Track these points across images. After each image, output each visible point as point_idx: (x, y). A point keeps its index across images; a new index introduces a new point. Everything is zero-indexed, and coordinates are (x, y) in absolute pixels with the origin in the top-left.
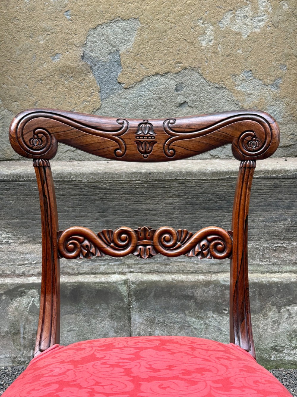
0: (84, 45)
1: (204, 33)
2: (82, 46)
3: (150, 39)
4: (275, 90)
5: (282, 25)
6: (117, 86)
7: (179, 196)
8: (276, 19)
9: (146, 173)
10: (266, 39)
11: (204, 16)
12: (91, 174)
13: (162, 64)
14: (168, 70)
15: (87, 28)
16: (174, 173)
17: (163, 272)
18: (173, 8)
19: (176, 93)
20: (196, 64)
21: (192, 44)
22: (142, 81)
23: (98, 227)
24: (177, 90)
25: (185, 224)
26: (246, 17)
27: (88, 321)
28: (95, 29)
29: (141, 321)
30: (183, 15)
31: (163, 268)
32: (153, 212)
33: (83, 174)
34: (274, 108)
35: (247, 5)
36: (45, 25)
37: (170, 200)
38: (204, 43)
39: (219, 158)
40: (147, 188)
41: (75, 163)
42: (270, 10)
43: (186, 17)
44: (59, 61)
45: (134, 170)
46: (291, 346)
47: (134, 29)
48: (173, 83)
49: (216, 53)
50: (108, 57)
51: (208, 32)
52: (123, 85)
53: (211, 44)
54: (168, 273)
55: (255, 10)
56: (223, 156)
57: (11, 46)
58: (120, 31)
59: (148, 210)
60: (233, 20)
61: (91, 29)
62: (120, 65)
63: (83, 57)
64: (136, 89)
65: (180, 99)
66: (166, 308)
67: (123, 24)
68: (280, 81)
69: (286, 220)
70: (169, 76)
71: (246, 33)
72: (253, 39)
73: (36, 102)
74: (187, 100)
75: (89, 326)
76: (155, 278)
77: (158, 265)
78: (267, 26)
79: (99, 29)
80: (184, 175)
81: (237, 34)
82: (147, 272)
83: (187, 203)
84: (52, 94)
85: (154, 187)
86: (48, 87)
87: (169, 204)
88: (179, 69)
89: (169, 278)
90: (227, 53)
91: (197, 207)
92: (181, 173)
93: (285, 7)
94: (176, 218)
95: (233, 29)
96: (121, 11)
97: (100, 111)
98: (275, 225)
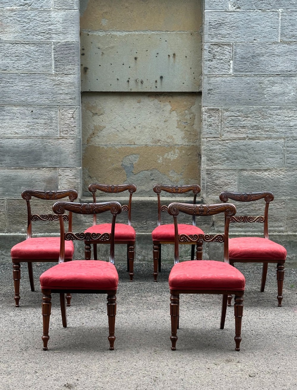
0: (122, 161)
1: (159, 159)
2: (122, 162)
3: (143, 160)
4: (181, 176)
5: (183, 157)
6: (132, 174)
7: (151, 208)
8: (181, 155)
9: (141, 201)
10: (178, 161)
11: (159, 154)
12: (124, 201)
13: (146, 167)
14: (148, 169)
15: (123, 156)
16: (149, 201)
17: (146, 232)
18: (150, 151)
19: (151, 176)
20: (157, 168)
21: (156, 162)
22: (140, 172)
23: (125, 217)
24: (151, 175)
25: (153, 217)
26: (172, 154)
27: (122, 247)
28: (126, 157)
29: (139, 247)
30: (153, 153)
31: (146, 231)
32: (143, 213)
33: (122, 201)
34: (181, 181)
35: (172, 151)
36: (110, 155)
37: (148, 209)
38: (159, 161)
39: (164, 196)
40: (141, 206)
41: (118, 197)
42: (179, 152)
43: (154, 154)
44: (115, 166)
45: (137, 200)
46: (185, 255)
47: (138, 157)
48: (150, 173)
49: (163, 164)
50: (130, 165)
51: (160, 158)
52: (134, 173)
53: (161, 162)
54: (147, 232)
55: (175, 152)
56: (165, 196)
57: (100, 161)
58: (134, 158)
59: (142, 212)
60: (168, 155)
61: (124, 157)
62: (133, 167)
63: (122, 165)
64: (138, 174)
65: (152, 178)
66: (146, 243)
67: (135, 155)
68: (183, 173)
69: (184, 216)
70: (149, 171)
71: (172, 159)
72: (174, 160)
73: (106, 178)
74: (154, 178)
75: (122, 249)
76: (143, 233)
77: (144, 230)
78: (178, 157)
79: (127, 157)
80: (153, 201)
81: (169, 159)
82: (141, 232)
83: (153, 210)
84: (112, 176)
85: (143, 205)
86: (110, 174)
87: (148, 210)
88: (151, 169)
89: (148, 234)
90: (166, 165)
91: (156, 211)
92: (152, 201)
93: (184, 152)
94: (150, 215)
95: (168, 158)
96: (134, 152)
97: (126, 181)
98: (181, 217)
